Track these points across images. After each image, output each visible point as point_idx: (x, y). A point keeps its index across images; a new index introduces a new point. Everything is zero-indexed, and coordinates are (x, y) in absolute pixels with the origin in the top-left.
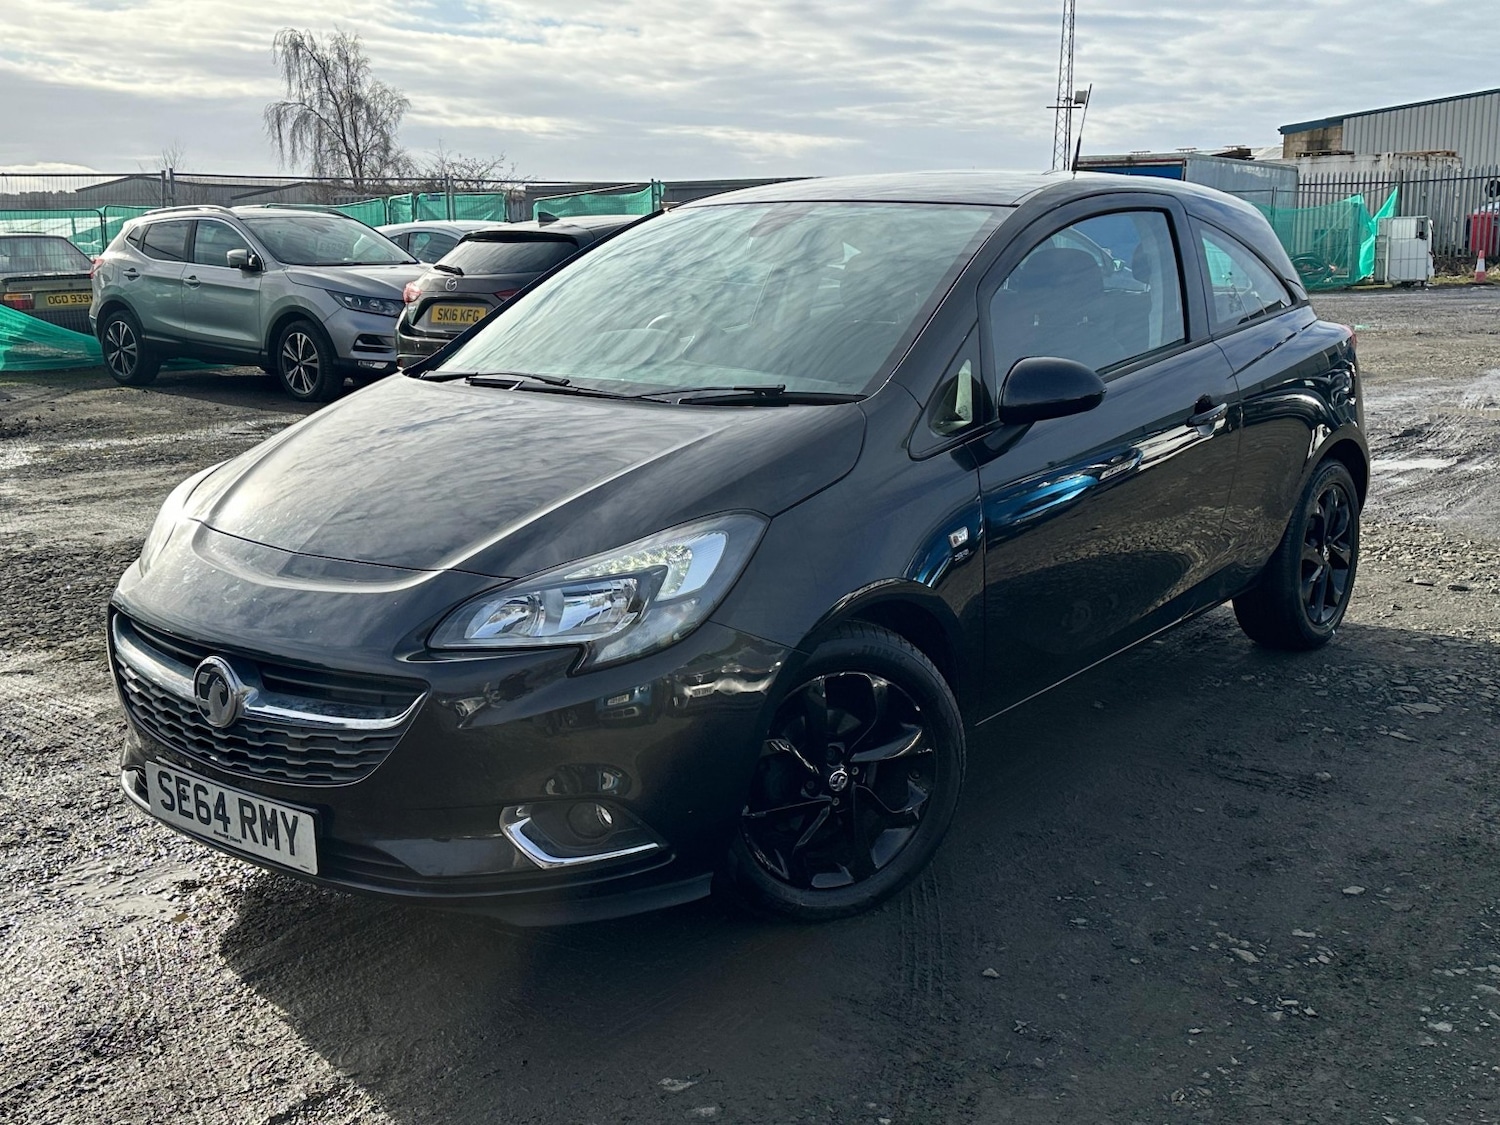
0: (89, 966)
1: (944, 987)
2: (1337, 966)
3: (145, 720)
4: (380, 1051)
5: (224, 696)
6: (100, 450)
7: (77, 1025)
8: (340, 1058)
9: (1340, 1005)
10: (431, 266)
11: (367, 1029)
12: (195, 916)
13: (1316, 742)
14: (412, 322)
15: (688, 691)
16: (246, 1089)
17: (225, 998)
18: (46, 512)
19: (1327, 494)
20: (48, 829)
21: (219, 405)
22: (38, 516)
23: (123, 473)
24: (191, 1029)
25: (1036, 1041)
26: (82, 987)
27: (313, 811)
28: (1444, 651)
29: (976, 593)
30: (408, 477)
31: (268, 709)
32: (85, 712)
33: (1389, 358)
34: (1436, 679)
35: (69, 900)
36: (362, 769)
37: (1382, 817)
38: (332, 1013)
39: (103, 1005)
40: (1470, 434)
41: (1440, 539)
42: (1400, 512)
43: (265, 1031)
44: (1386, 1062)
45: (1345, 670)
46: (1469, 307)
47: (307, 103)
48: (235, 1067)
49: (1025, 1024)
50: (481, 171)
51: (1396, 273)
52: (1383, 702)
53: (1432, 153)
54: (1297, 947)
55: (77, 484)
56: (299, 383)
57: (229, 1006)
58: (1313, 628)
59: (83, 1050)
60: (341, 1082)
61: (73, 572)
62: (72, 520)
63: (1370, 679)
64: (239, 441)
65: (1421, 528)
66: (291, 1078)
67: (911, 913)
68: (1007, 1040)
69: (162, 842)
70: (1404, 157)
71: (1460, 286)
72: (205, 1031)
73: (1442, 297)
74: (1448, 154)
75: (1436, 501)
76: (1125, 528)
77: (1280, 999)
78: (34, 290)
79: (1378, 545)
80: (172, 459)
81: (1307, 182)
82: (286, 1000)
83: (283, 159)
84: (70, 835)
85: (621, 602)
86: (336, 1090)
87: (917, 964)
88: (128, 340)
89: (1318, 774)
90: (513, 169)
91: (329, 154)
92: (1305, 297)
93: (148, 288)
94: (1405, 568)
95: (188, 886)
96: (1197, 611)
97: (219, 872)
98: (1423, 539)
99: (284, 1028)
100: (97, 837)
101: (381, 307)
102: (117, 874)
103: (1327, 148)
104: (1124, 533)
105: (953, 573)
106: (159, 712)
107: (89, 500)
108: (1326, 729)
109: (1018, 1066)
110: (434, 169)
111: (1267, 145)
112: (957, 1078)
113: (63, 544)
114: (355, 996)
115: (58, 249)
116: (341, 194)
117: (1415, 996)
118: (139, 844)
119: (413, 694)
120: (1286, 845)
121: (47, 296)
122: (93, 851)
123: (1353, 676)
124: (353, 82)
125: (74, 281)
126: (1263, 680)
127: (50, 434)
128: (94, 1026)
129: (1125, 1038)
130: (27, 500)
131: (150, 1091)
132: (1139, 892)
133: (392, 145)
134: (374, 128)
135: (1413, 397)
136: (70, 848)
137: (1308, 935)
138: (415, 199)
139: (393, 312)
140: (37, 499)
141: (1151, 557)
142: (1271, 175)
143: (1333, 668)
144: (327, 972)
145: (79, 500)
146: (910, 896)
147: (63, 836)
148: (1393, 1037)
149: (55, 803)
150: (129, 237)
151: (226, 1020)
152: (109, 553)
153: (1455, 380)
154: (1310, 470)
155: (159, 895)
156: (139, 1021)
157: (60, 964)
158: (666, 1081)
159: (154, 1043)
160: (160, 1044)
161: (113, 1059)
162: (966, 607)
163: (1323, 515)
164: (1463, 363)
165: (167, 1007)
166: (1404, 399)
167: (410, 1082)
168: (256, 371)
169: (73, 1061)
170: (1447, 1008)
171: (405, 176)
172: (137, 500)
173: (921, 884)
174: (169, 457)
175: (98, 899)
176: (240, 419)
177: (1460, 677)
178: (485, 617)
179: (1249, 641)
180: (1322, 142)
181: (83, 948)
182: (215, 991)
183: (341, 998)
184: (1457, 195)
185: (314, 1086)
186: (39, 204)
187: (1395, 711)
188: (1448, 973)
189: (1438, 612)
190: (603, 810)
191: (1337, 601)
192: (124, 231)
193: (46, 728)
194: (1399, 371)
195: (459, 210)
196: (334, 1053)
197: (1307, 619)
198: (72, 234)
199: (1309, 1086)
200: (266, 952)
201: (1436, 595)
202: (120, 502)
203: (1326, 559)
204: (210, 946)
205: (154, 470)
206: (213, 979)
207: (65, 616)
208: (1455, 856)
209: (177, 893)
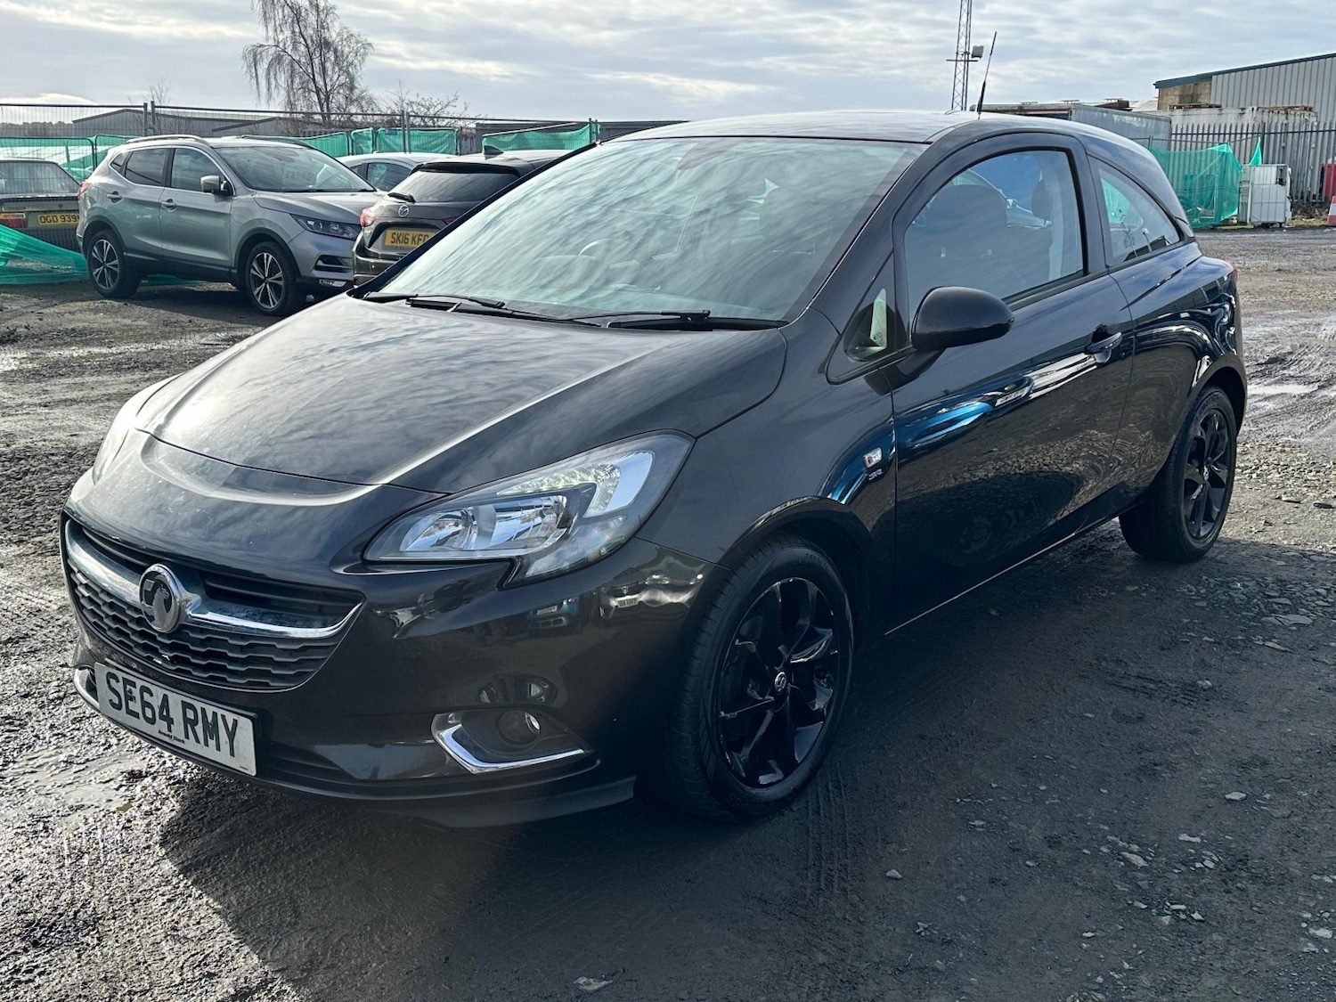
0: (34, 855)
1: (850, 888)
2: (1221, 870)
3: (95, 623)
4: (307, 946)
5: (168, 603)
6: (81, 357)
7: (19, 914)
8: (269, 952)
9: (1225, 910)
10: (386, 193)
11: (296, 923)
12: (140, 806)
13: (1196, 650)
14: (367, 244)
15: (614, 602)
16: (177, 983)
17: (162, 889)
18: (27, 413)
19: (1208, 418)
20: (7, 718)
21: (192, 318)
22: (20, 418)
23: (100, 378)
24: (128, 921)
25: (936, 943)
26: (26, 876)
27: (252, 714)
28: (1312, 565)
29: (887, 509)
30: (357, 397)
31: (210, 616)
32: (49, 604)
33: (1252, 292)
34: (1306, 592)
35: (22, 787)
36: (300, 676)
37: (1260, 724)
38: (264, 906)
39: (45, 894)
40: (1328, 362)
41: (1304, 459)
42: (1268, 433)
43: (199, 923)
44: (1271, 968)
45: (1222, 582)
46: (1323, 247)
47: (281, 45)
48: (168, 959)
49: (926, 926)
50: (436, 110)
51: (1257, 215)
52: (1258, 613)
53: (1292, 108)
54: (1183, 851)
55: (58, 388)
56: (265, 299)
57: (166, 897)
58: (1192, 543)
59: (23, 939)
60: (269, 977)
61: (48, 470)
62: (51, 421)
63: (1245, 591)
64: (208, 351)
65: (1287, 449)
66: (221, 971)
67: (819, 813)
68: (909, 942)
69: (112, 732)
70: (1267, 110)
71: (1314, 228)
72: (141, 922)
73: (1297, 238)
74: (1306, 109)
75: (1300, 424)
76: (1019, 451)
77: (1168, 904)
78: (27, 210)
79: (1249, 465)
80: (145, 367)
81: (1179, 132)
82: (220, 893)
83: (259, 95)
84: (26, 724)
85: (550, 518)
86: (263, 985)
87: (823, 864)
88: (111, 257)
89: (1200, 682)
90: (466, 108)
91: (301, 91)
92: (1191, 235)
93: (130, 209)
94: (1274, 486)
95: (135, 776)
96: (1090, 526)
97: (165, 763)
98: (1289, 459)
99: (217, 920)
100: (52, 726)
101: (341, 231)
102: (69, 763)
103: (1196, 101)
104: (1018, 455)
105: (867, 488)
106: (107, 616)
107: (68, 404)
108: (1206, 638)
109: (919, 968)
110: (394, 107)
111: (1144, 98)
112: (861, 980)
113: (40, 444)
114: (286, 889)
115: (50, 173)
116: (311, 128)
117: (1296, 902)
118: (91, 733)
119: (349, 605)
120: (1172, 751)
121: (39, 216)
122: (47, 739)
123: (1229, 588)
124: (323, 27)
125: (63, 203)
126: (1146, 590)
127: (37, 342)
128: (35, 916)
129: (1021, 941)
130: (11, 403)
131: (85, 983)
132: (1033, 795)
133: (356, 85)
134: (340, 69)
135: (1276, 328)
136: (26, 735)
137: (1193, 840)
138: (375, 133)
139: (351, 235)
140: (20, 402)
141: (1045, 477)
142: (1147, 125)
143: (1211, 580)
144: (261, 864)
145: (58, 403)
146: (817, 796)
147: (20, 725)
148: (1276, 943)
149: (14, 692)
150: (113, 162)
151: (163, 912)
152: (82, 453)
153: (1313, 313)
154: (1194, 396)
155: (107, 785)
156: (79, 911)
157: (7, 852)
158: (582, 980)
159: (91, 933)
160: (97, 935)
161: (51, 950)
162: (878, 521)
163: (1205, 438)
164: (1320, 297)
165: (107, 897)
166: (1268, 329)
167: (336, 977)
168: (228, 286)
169: (12, 951)
170: (1327, 915)
171: (369, 112)
172: (111, 404)
173: (828, 784)
174: (143, 365)
175: (49, 787)
176: (211, 331)
177: (1328, 590)
178: (420, 531)
179: (1133, 553)
180: (1192, 96)
181: (31, 836)
182: (153, 882)
183: (273, 892)
184: (1313, 146)
185: (242, 980)
186: (39, 133)
187: (1268, 622)
188: (1327, 879)
189: (1305, 528)
190: (532, 718)
191: (1214, 517)
192: (108, 157)
193: (12, 620)
194: (1263, 304)
195: (414, 143)
196: (264, 947)
197: (1187, 534)
198: (66, 161)
199: (1198, 992)
200: (203, 844)
201: (1304, 512)
202: (96, 406)
203: (1206, 478)
204: (152, 836)
205: (129, 377)
206: (152, 869)
207: (37, 512)
208: (1329, 764)
209: (124, 783)
